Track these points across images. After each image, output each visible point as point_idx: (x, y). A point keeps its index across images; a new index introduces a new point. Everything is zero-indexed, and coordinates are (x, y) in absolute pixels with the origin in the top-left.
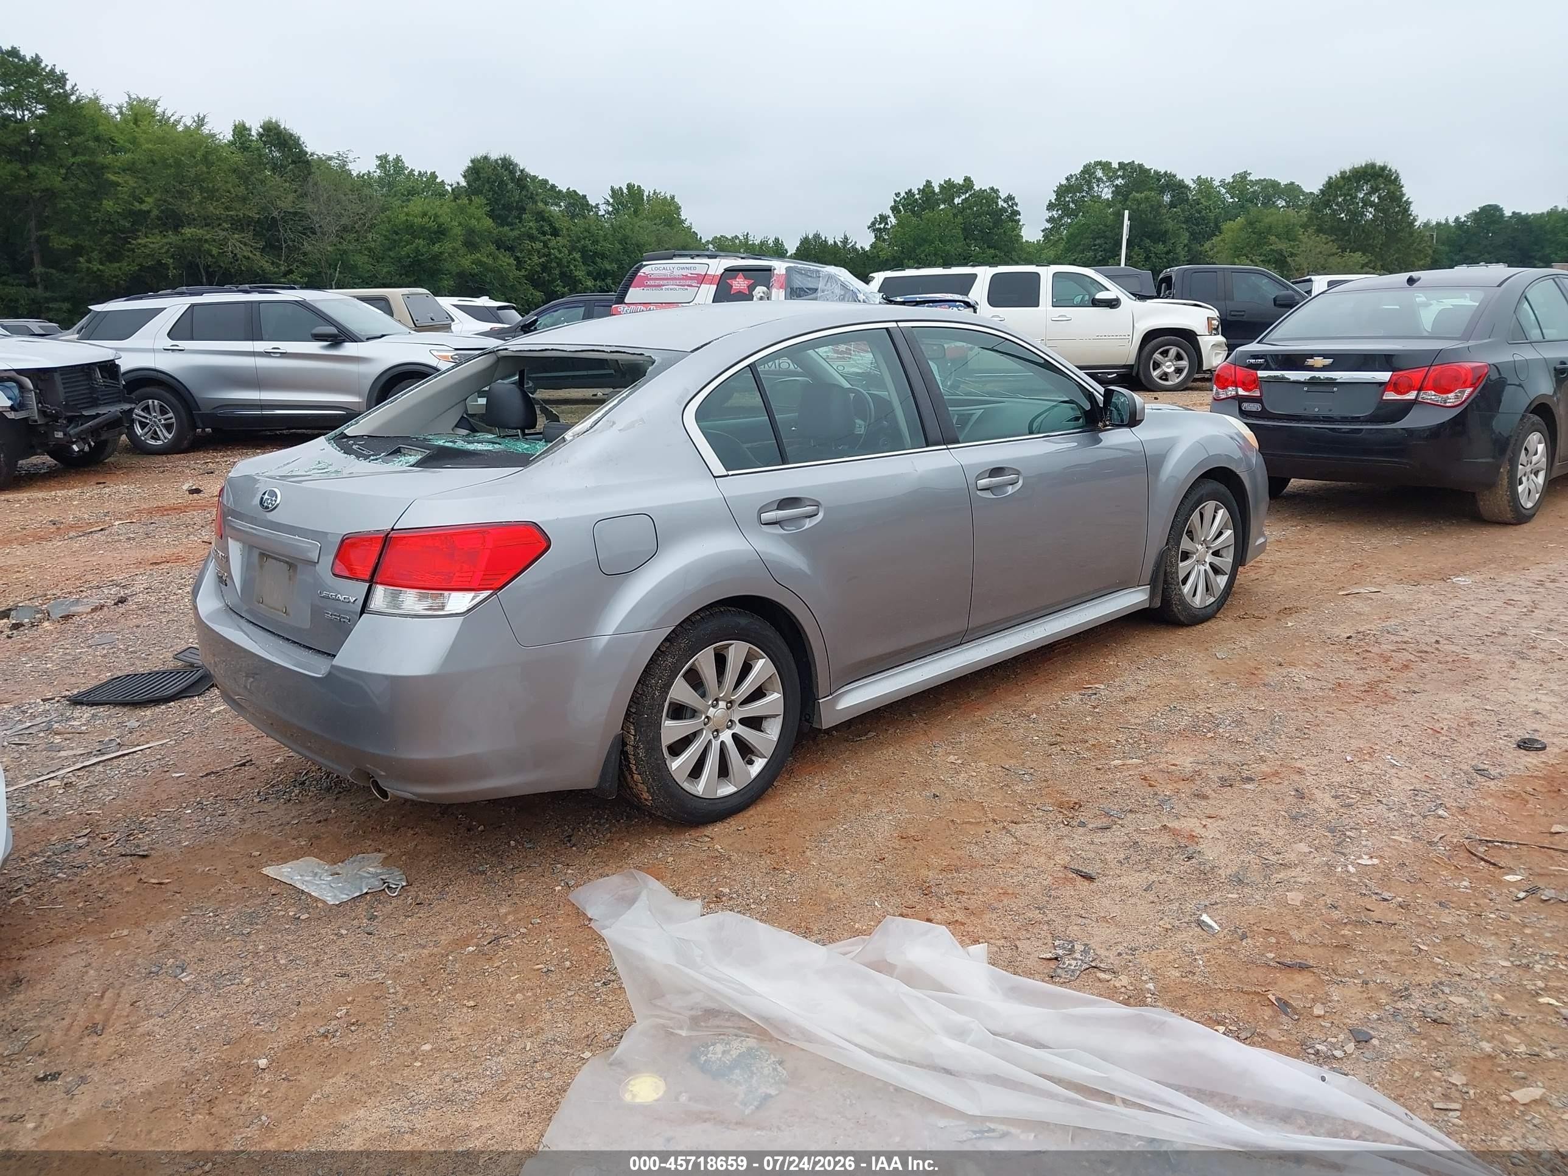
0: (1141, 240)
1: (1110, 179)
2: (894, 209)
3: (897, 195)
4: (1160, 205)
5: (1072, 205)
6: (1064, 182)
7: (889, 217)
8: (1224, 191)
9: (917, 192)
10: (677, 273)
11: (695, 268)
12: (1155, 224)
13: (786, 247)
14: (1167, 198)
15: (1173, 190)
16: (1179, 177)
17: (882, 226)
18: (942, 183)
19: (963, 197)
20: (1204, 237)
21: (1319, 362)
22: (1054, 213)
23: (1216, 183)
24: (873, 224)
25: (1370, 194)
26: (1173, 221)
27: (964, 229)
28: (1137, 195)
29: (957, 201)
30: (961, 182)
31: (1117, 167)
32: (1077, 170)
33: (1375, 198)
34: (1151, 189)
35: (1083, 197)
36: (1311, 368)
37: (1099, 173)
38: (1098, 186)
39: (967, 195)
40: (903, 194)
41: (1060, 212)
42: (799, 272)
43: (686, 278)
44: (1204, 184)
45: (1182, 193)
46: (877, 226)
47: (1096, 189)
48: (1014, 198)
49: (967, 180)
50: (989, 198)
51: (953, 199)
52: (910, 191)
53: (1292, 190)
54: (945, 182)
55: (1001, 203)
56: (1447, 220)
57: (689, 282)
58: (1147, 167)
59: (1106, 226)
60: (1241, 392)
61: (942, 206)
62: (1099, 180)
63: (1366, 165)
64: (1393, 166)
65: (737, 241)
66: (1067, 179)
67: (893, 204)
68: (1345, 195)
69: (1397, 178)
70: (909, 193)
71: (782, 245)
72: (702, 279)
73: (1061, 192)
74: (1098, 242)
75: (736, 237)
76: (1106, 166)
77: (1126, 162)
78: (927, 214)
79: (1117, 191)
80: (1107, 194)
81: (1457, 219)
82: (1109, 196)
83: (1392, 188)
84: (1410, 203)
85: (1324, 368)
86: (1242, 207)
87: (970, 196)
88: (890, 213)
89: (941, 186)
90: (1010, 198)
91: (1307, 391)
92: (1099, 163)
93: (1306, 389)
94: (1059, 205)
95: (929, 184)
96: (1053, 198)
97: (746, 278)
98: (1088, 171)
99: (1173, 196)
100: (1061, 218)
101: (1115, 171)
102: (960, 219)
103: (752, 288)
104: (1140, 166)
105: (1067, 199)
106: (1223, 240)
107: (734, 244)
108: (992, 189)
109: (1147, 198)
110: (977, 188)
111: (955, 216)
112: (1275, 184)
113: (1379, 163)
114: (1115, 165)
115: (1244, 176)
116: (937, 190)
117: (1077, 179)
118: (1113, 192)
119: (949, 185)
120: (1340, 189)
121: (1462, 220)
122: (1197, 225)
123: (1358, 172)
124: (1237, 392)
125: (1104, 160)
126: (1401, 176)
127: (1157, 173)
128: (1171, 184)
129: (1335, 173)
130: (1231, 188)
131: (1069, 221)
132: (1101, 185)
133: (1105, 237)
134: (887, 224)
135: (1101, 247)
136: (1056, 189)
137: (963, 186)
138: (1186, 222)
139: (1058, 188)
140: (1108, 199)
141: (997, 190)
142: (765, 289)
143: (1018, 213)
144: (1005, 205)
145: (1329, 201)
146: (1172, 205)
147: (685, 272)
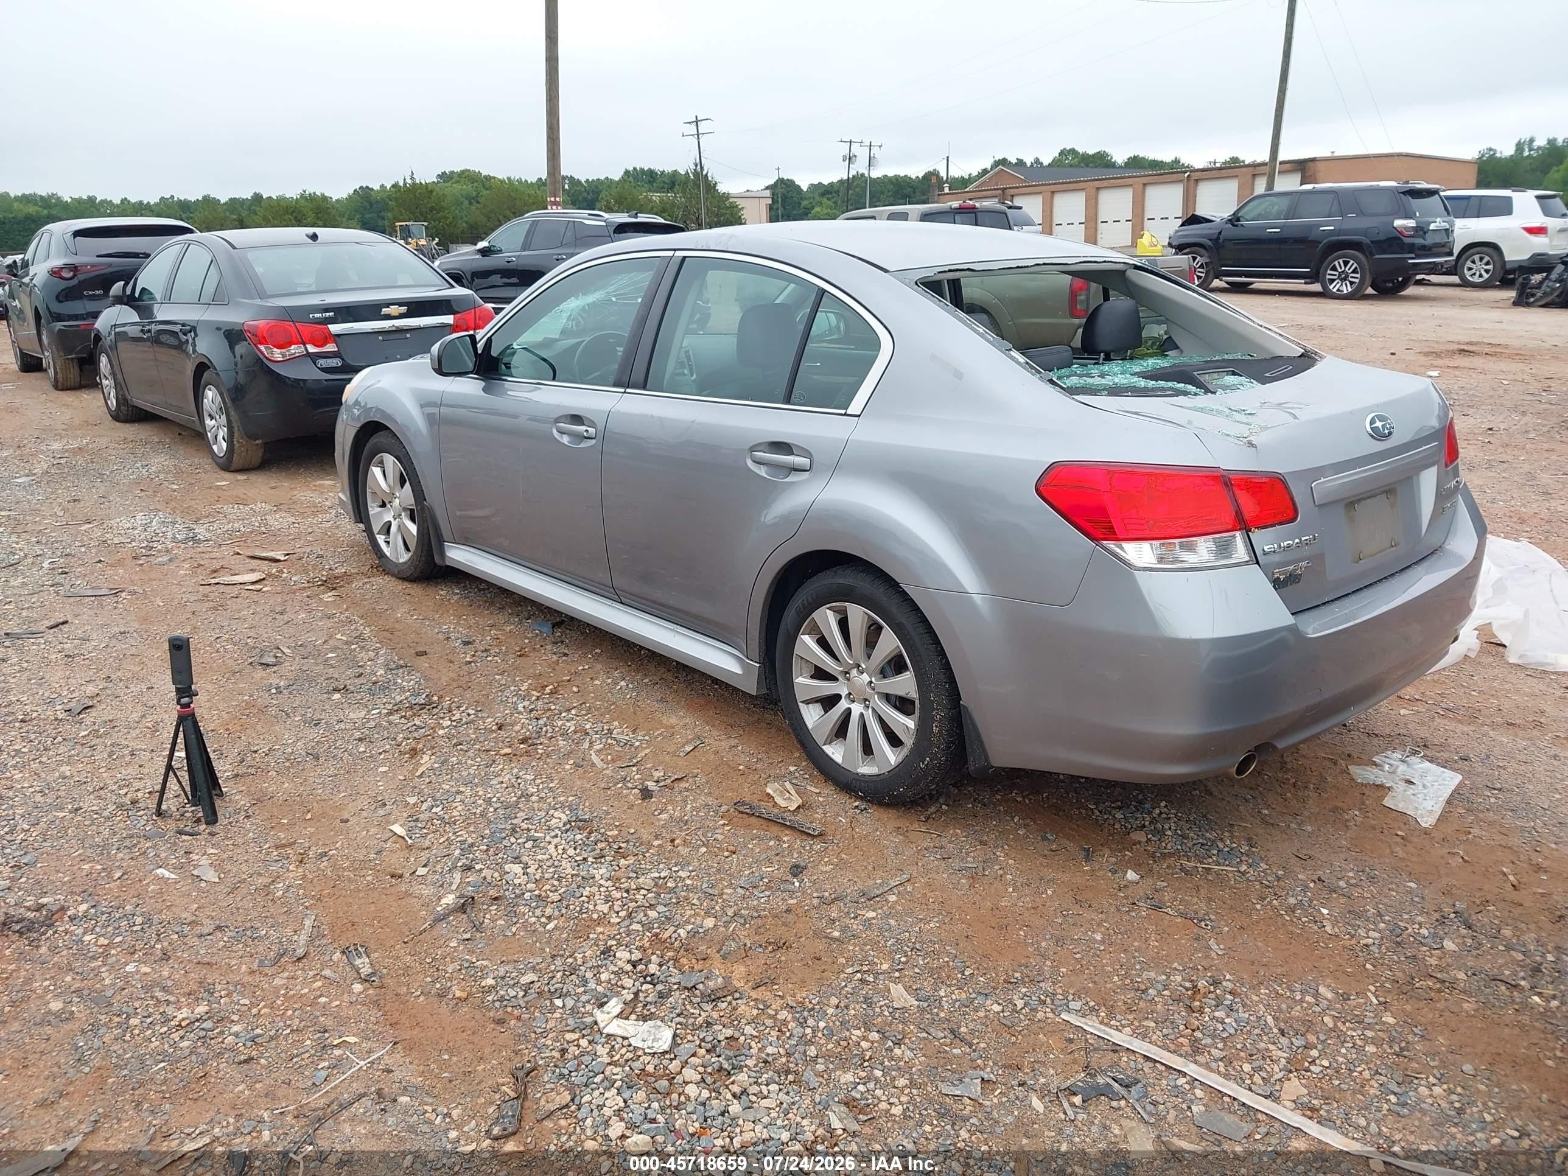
21: (394, 310)
36: (388, 317)
60: (311, 349)
85: (402, 316)
91: (383, 340)
93: (380, 338)
124: (306, 349)
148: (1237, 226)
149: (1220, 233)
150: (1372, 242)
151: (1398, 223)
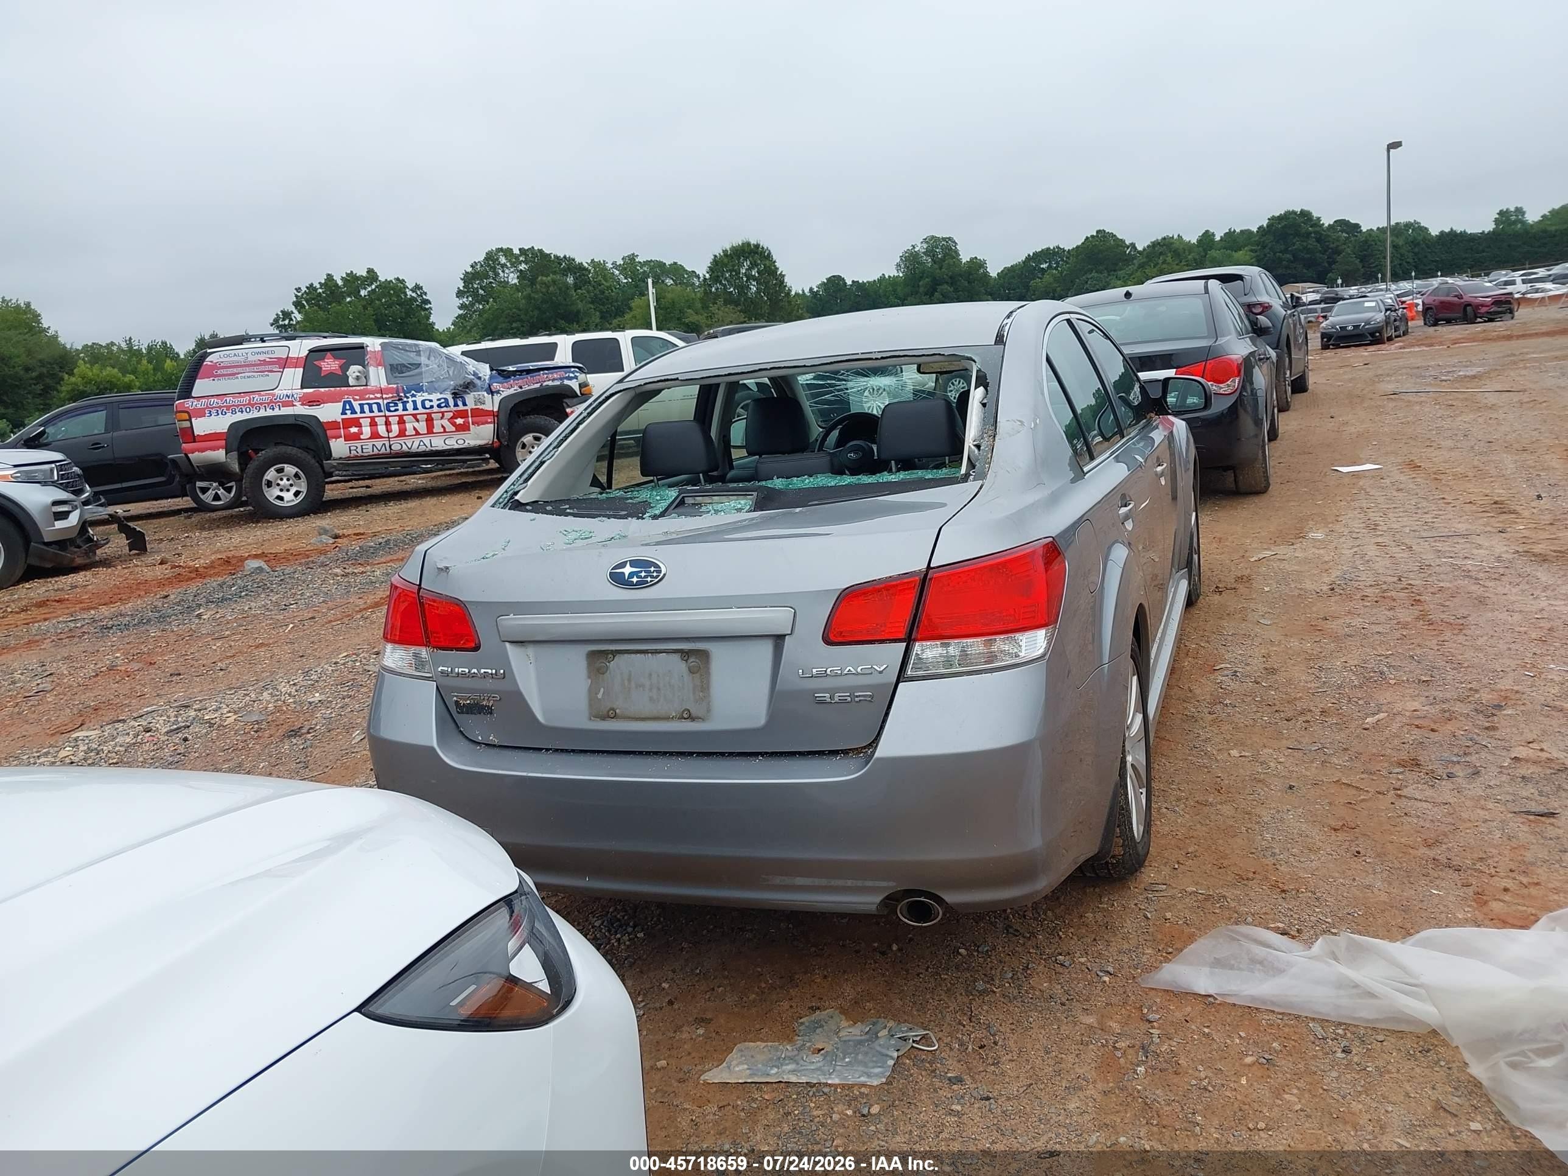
0: (556, 321)
1: (513, 265)
2: (298, 304)
3: (298, 290)
4: (567, 287)
5: (481, 292)
6: (470, 270)
7: (293, 313)
8: (617, 272)
9: (318, 286)
10: (252, 358)
11: (273, 352)
12: (567, 305)
13: (176, 350)
14: (570, 280)
15: (575, 273)
16: (578, 260)
17: (286, 322)
18: (344, 276)
19: (370, 289)
20: (611, 316)
22: (465, 300)
23: (609, 265)
24: (276, 321)
25: (750, 269)
26: (581, 301)
27: (376, 321)
28: (544, 278)
29: (363, 293)
30: (365, 274)
31: (518, 252)
32: (481, 257)
33: (754, 272)
34: (555, 273)
35: (491, 283)
37: (503, 260)
38: (503, 271)
39: (373, 287)
40: (304, 289)
41: (470, 299)
42: (396, 347)
43: (264, 363)
44: (600, 267)
45: (584, 275)
46: (281, 323)
47: (502, 274)
48: (421, 288)
49: (370, 271)
50: (396, 288)
51: (359, 292)
52: (312, 285)
53: (676, 270)
54: (347, 275)
55: (409, 293)
56: (803, 291)
57: (268, 368)
58: (547, 252)
59: (520, 310)
61: (348, 299)
62: (503, 266)
63: (743, 244)
64: (764, 244)
65: (115, 348)
66: (472, 266)
67: (295, 299)
68: (731, 271)
69: (770, 253)
70: (311, 287)
71: (171, 348)
72: (285, 363)
73: (468, 278)
74: (514, 325)
75: (112, 344)
76: (508, 252)
77: (526, 248)
78: (334, 307)
79: (522, 275)
80: (513, 279)
81: (811, 289)
82: (516, 281)
83: (767, 262)
84: (784, 276)
86: (636, 286)
87: (377, 287)
88: (293, 308)
89: (342, 278)
90: (417, 287)
92: (501, 250)
94: (468, 292)
95: (330, 277)
96: (461, 285)
97: (335, 358)
98: (491, 257)
99: (575, 279)
100: (472, 304)
101: (517, 257)
102: (370, 310)
103: (345, 368)
104: (541, 251)
105: (476, 286)
106: (634, 317)
107: (111, 352)
108: (398, 279)
109: (554, 282)
110: (382, 278)
111: (365, 308)
112: (661, 265)
113: (753, 242)
114: (516, 251)
115: (632, 258)
116: (340, 283)
117: (482, 266)
118: (518, 277)
119: (352, 277)
120: (726, 265)
121: (815, 290)
122: (603, 304)
123: (737, 250)
125: (505, 247)
126: (773, 253)
127: (556, 257)
128: (569, 266)
129: (718, 252)
130: (623, 269)
131: (481, 307)
132: (507, 271)
133: (521, 321)
134: (291, 320)
135: (518, 330)
136: (462, 276)
137: (367, 278)
138: (592, 303)
139: (465, 276)
140: (515, 284)
141: (403, 280)
142: (360, 368)
143: (428, 302)
144: (414, 295)
145: (718, 276)
146: (577, 287)
147: (262, 357)
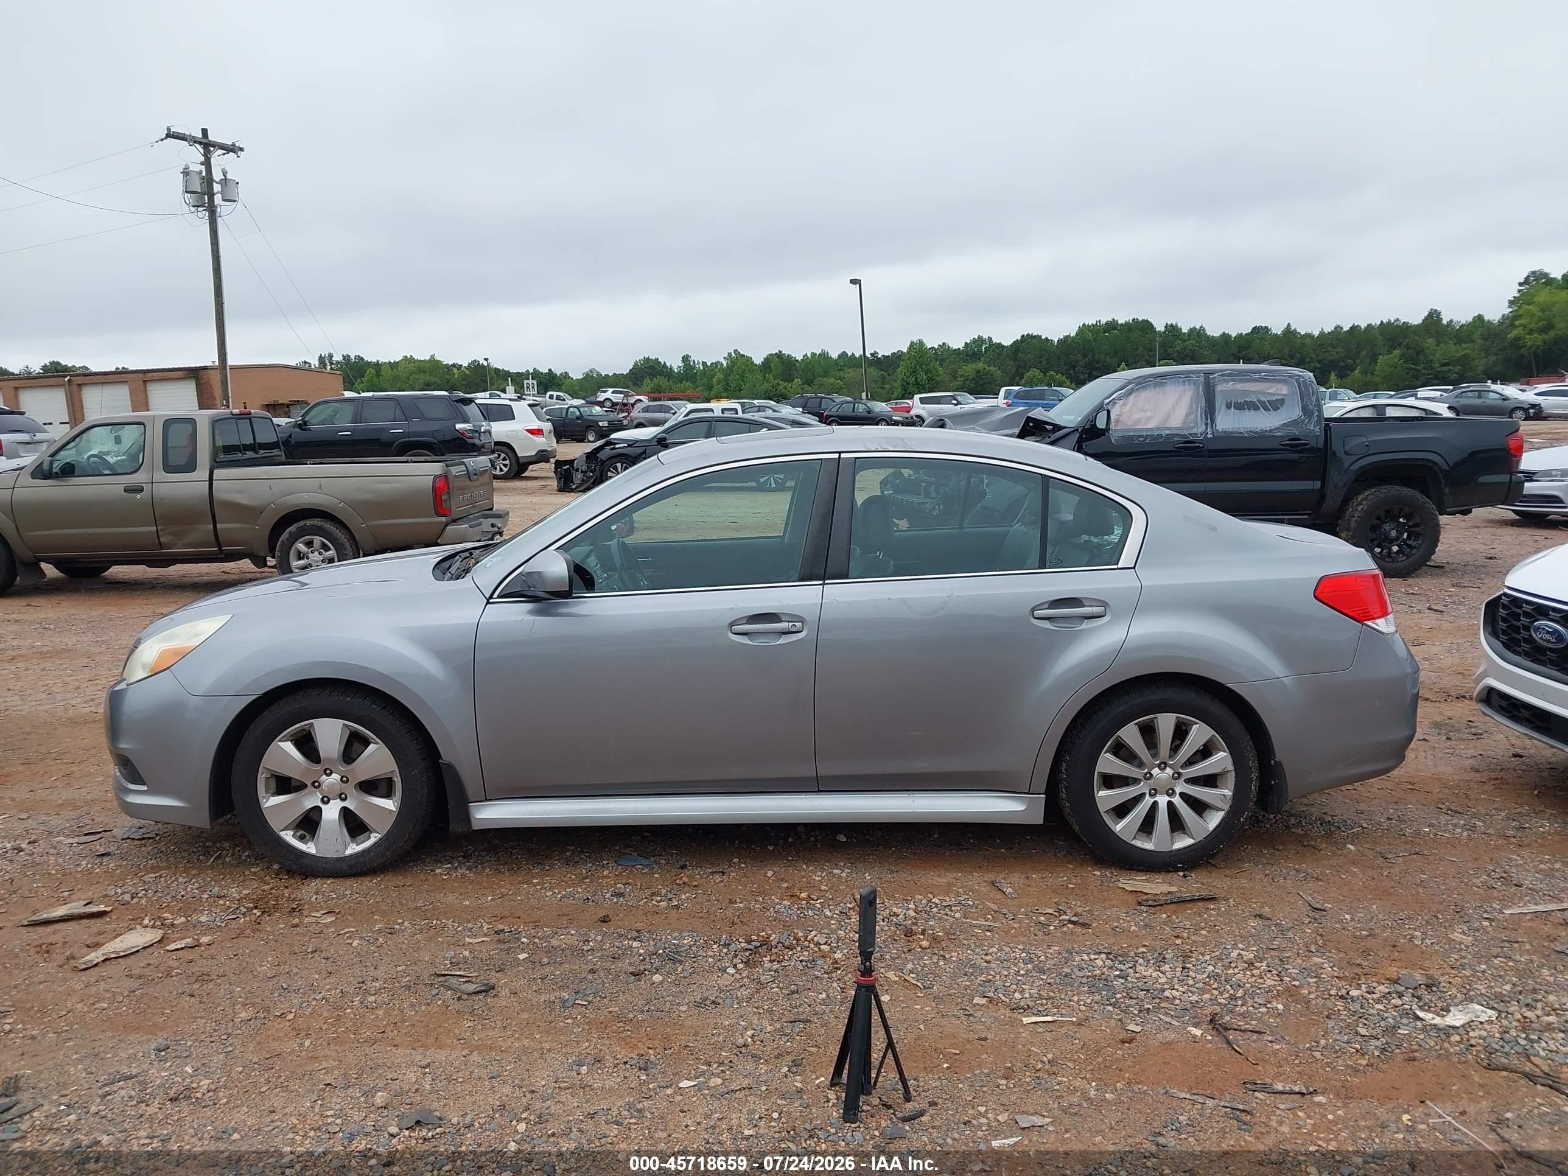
148: (305, 430)
149: (290, 436)
150: (441, 442)
151: (458, 426)
